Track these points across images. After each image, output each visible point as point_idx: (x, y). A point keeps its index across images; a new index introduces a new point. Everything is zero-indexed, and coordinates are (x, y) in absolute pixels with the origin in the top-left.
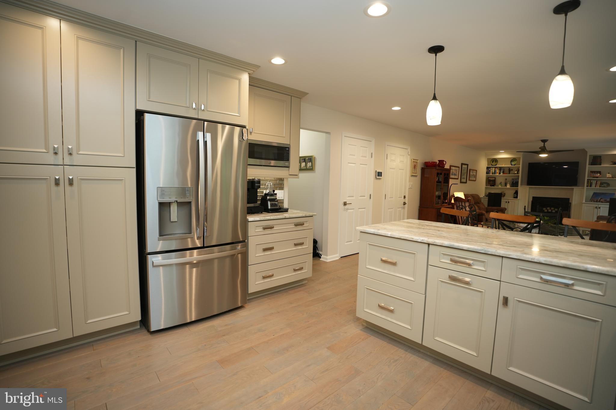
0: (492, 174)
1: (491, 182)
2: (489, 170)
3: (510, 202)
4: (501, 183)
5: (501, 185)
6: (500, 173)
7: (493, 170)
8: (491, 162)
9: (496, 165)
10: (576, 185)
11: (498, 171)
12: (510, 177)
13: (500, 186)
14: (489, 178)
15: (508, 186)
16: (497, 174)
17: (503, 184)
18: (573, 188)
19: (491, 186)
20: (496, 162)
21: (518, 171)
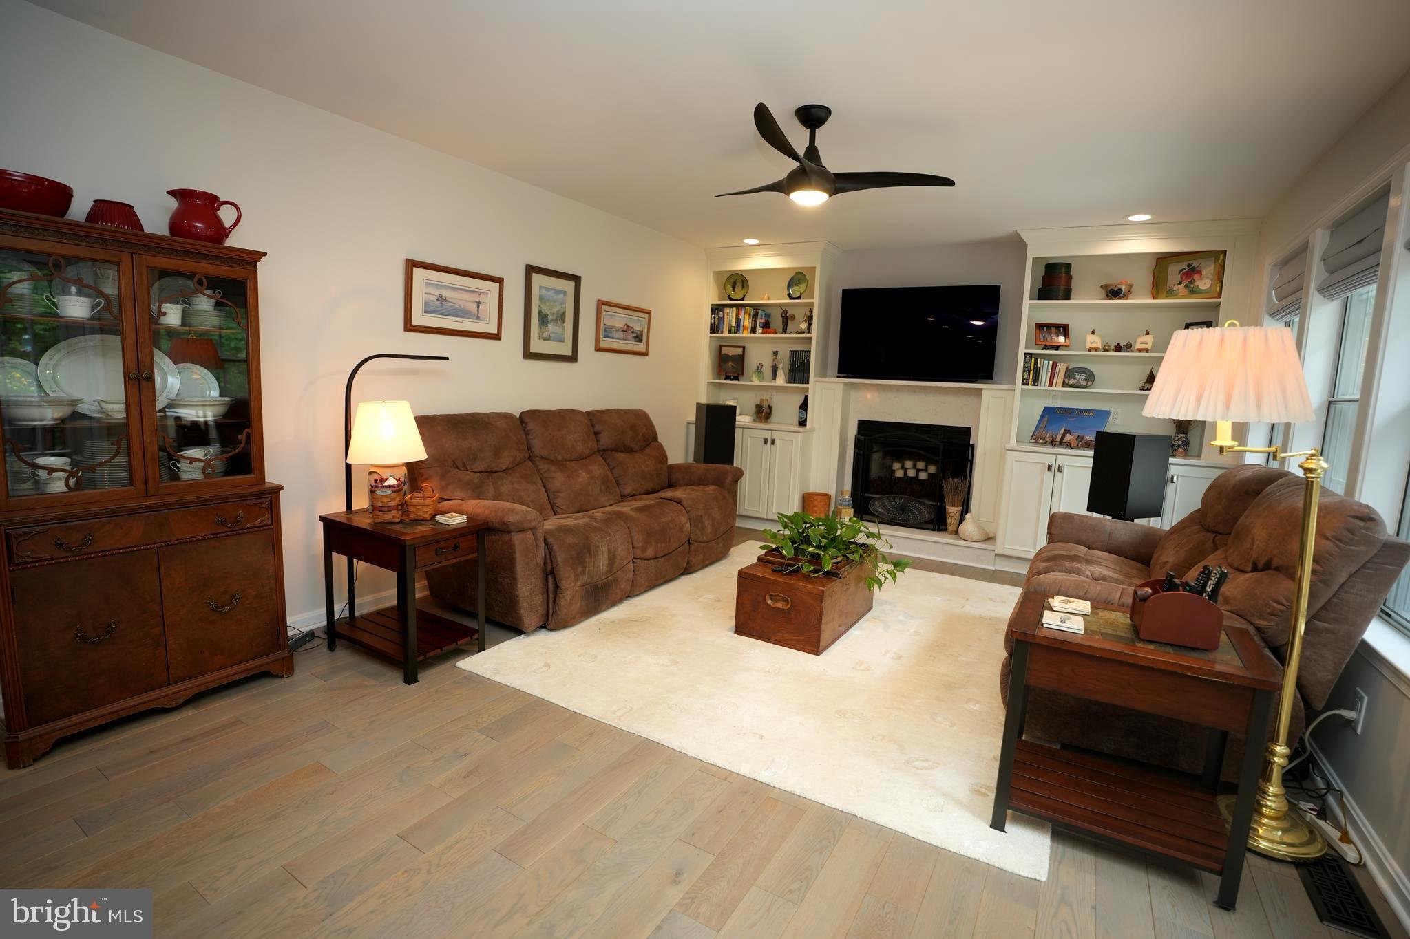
0: (730, 332)
1: (730, 363)
2: (719, 318)
3: (777, 442)
4: (759, 369)
5: (761, 378)
6: (753, 331)
7: (730, 317)
8: (729, 287)
9: (742, 299)
10: (992, 378)
11: (747, 321)
12: (783, 344)
13: (756, 381)
14: (724, 350)
15: (781, 380)
16: (745, 332)
17: (767, 371)
18: (981, 389)
19: (727, 378)
20: (743, 287)
21: (810, 319)
